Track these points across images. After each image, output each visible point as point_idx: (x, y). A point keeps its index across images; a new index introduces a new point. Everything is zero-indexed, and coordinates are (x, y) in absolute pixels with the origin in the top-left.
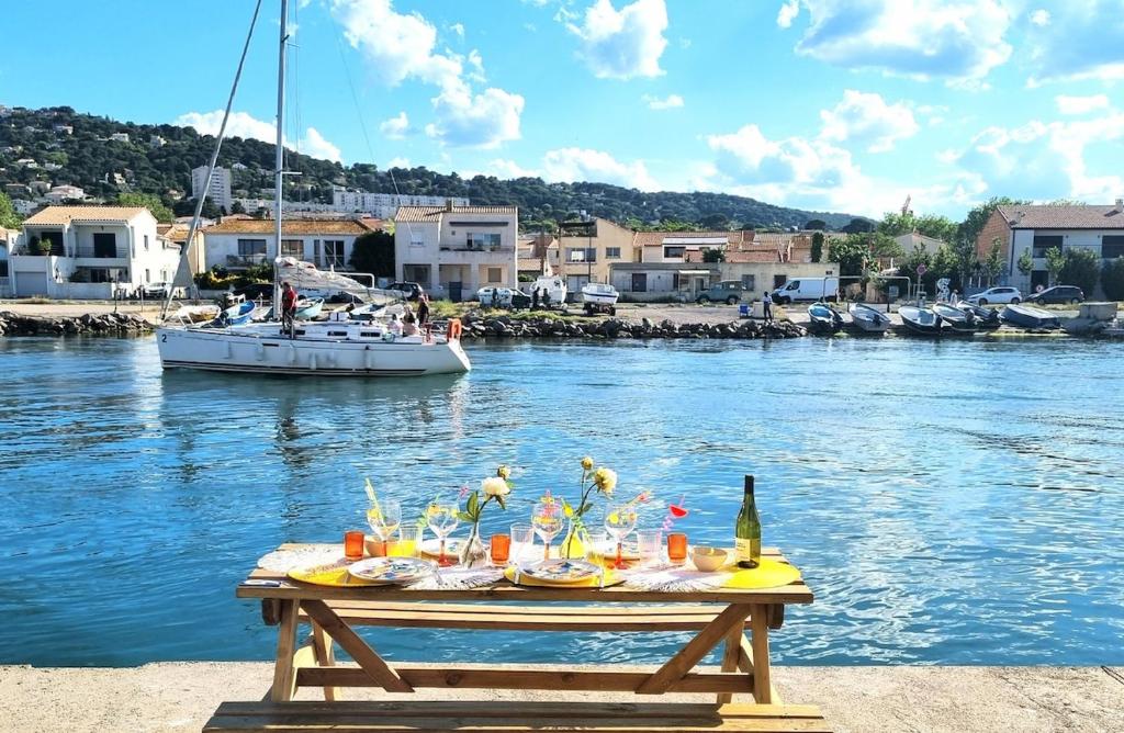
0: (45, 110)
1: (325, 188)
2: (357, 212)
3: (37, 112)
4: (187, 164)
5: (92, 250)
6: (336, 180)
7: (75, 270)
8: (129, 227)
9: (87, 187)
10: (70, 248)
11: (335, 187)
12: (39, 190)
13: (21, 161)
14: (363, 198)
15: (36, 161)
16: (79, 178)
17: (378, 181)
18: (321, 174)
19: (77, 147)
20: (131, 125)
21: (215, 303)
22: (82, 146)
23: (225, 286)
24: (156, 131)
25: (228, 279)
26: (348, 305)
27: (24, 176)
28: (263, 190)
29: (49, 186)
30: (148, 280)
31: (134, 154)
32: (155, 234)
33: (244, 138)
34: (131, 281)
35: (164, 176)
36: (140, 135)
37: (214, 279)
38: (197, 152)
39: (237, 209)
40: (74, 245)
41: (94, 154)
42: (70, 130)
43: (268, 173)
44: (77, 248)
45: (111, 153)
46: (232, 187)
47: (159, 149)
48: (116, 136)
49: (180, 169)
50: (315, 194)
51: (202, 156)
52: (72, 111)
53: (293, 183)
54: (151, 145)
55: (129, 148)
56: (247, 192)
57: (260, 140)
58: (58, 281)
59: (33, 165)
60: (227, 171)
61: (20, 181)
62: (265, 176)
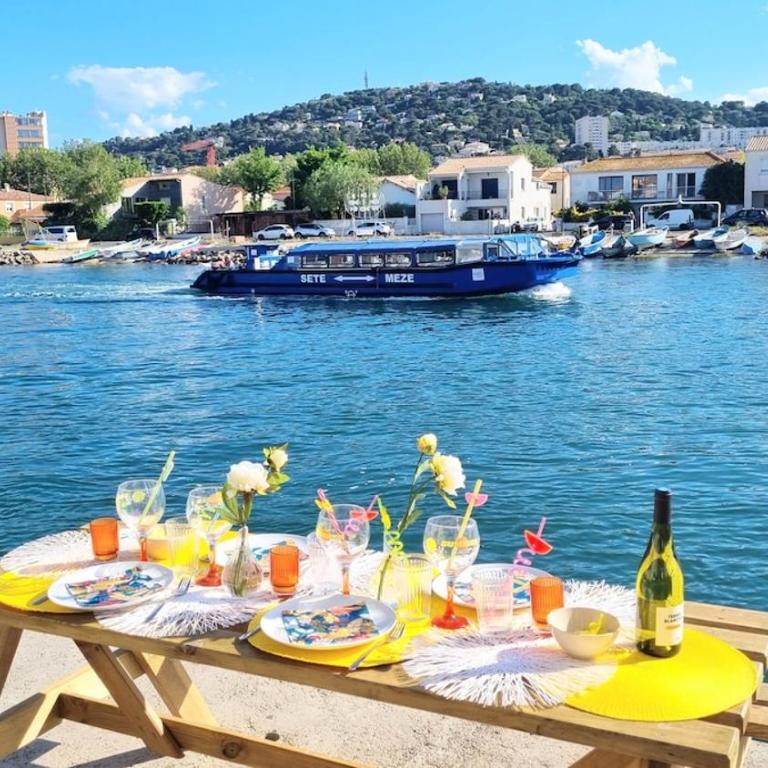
0: (463, 82)
1: (693, 127)
2: (722, 146)
3: (457, 85)
4: (572, 116)
5: (480, 193)
6: (704, 118)
7: (466, 211)
8: (509, 172)
9: (491, 142)
10: (463, 193)
11: (702, 125)
12: (456, 148)
13: (444, 125)
14: (729, 133)
15: (455, 124)
16: (486, 135)
17: (744, 116)
18: (690, 115)
19: (485, 110)
20: (528, 88)
21: (572, 234)
22: (489, 109)
23: (584, 219)
24: (548, 91)
25: (588, 212)
26: (692, 232)
27: (445, 137)
28: (636, 133)
29: (463, 143)
30: (523, 216)
31: (530, 112)
32: (531, 177)
33: (622, 88)
34: (509, 218)
35: (553, 128)
36: (535, 95)
37: (576, 213)
38: (581, 105)
39: (612, 151)
40: (466, 190)
41: (498, 115)
42: (481, 96)
43: (642, 118)
44: (469, 192)
45: (511, 113)
46: (609, 133)
47: (551, 105)
48: (518, 98)
49: (566, 121)
50: (683, 133)
51: (585, 107)
52: (484, 81)
53: (664, 125)
54: (544, 103)
55: (526, 108)
56: (622, 137)
57: (636, 89)
58: (452, 220)
59: (452, 127)
60: (606, 119)
61: (442, 142)
62: (638, 121)
